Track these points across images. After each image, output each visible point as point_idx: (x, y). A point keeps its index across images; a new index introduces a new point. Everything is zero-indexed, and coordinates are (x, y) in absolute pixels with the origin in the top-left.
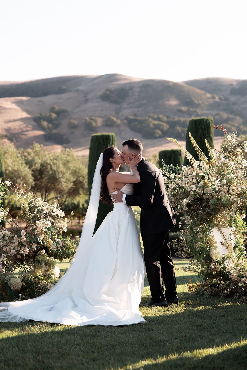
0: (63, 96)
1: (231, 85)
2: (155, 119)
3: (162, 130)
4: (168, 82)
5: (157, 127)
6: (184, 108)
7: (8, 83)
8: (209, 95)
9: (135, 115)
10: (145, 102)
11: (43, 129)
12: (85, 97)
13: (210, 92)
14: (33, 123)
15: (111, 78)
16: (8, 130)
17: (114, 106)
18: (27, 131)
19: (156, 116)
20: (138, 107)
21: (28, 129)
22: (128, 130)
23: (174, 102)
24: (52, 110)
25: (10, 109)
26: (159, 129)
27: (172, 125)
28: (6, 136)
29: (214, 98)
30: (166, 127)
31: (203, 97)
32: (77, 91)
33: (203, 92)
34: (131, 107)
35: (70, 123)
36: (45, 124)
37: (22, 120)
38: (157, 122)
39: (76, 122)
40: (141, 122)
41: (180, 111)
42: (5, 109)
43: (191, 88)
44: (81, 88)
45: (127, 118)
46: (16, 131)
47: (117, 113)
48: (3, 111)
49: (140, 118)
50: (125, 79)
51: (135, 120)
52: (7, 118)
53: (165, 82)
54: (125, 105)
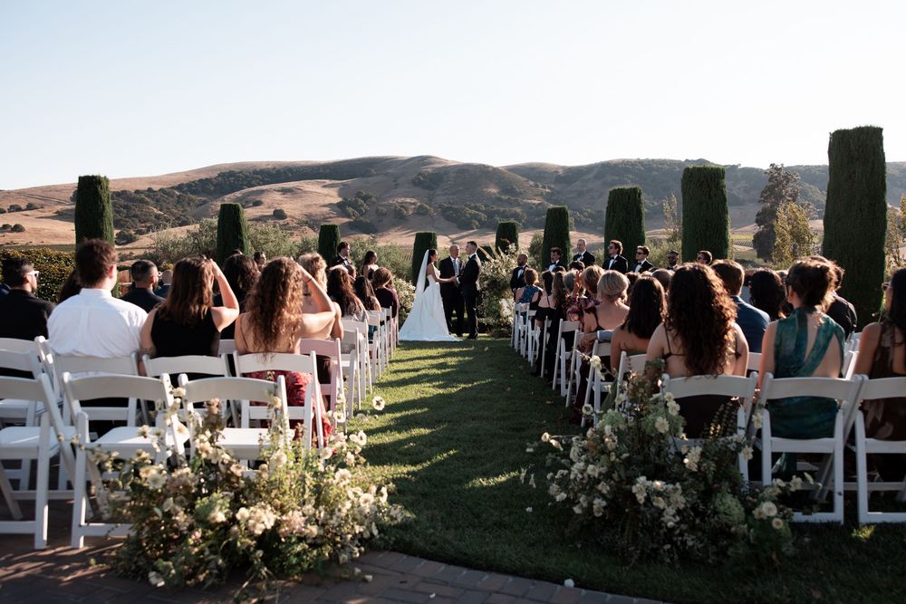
0: (370, 179)
1: (557, 172)
2: (471, 208)
3: (479, 221)
4: (488, 167)
5: (475, 217)
6: (503, 197)
7: (309, 164)
8: (532, 183)
9: (450, 203)
10: (461, 188)
11: (348, 216)
12: (395, 181)
13: (532, 180)
14: (337, 209)
15: (423, 160)
16: (309, 216)
17: (427, 191)
18: (331, 217)
19: (473, 205)
20: (454, 194)
21: (331, 215)
22: (442, 219)
23: (493, 190)
24: (358, 195)
25: (311, 192)
26: (476, 219)
27: (491, 214)
28: (307, 223)
29: (537, 186)
30: (483, 217)
31: (525, 184)
32: (387, 174)
33: (525, 179)
34: (446, 194)
35: (377, 210)
36: (350, 210)
37: (330, 205)
38: (474, 211)
39: (385, 210)
40: (456, 211)
41: (499, 199)
42: (306, 192)
43: (512, 173)
44: (389, 171)
45: (440, 206)
46: (318, 218)
47: (431, 200)
48: (304, 195)
49: (456, 207)
50: (440, 163)
51: (450, 209)
52: (307, 203)
53: (484, 165)
54: (439, 192)
